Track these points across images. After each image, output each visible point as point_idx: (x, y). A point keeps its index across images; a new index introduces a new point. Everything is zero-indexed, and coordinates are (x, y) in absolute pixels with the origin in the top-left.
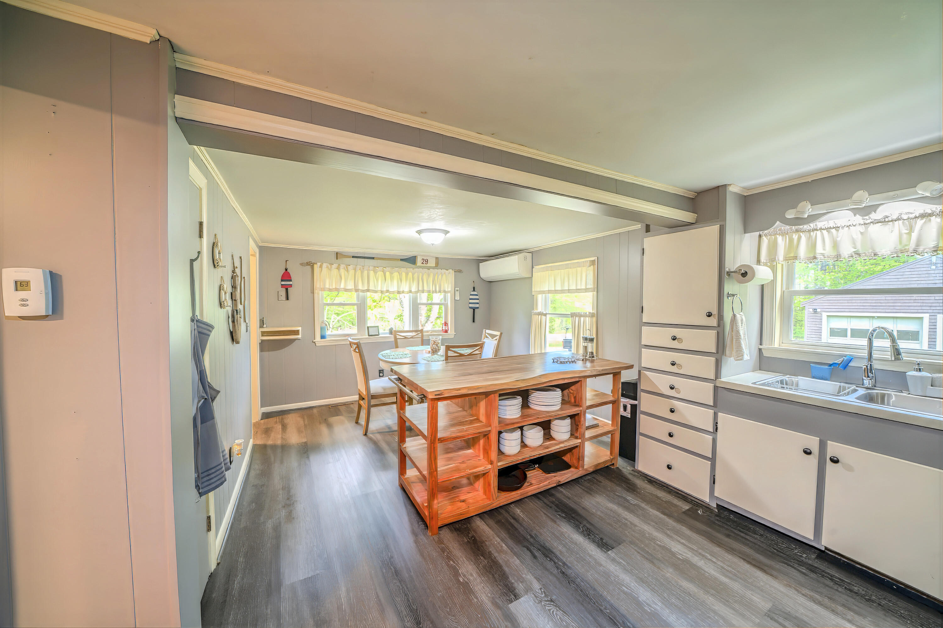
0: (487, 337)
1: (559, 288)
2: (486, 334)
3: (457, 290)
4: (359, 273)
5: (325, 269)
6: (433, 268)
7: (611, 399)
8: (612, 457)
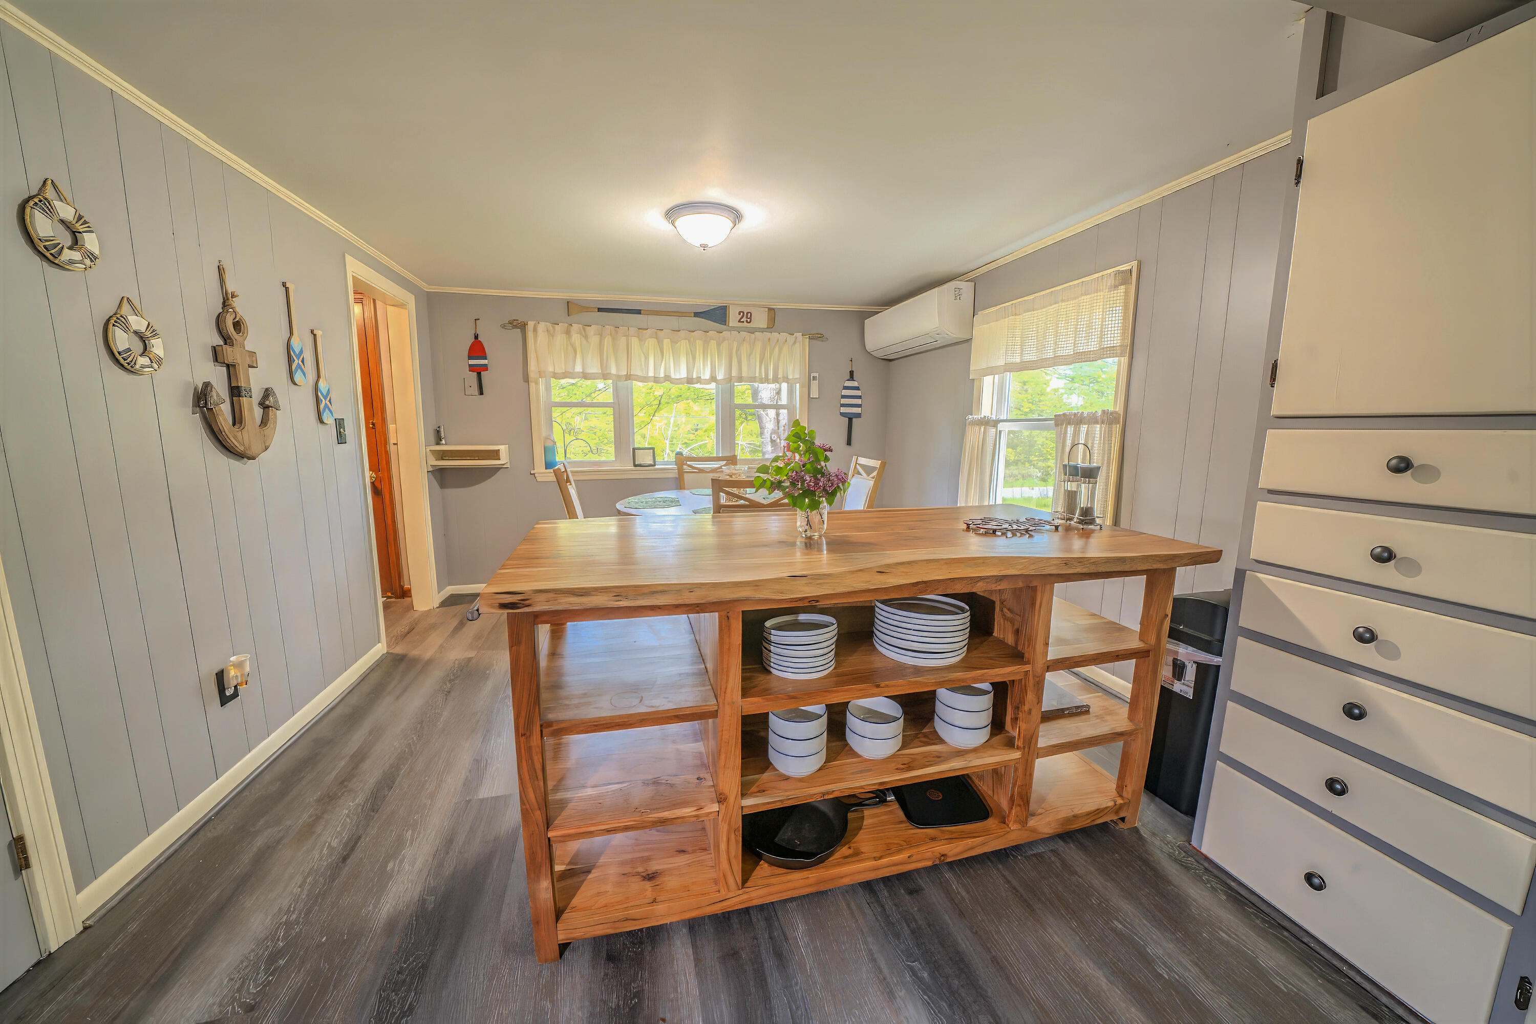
0: (859, 473)
1: (1031, 356)
2: (858, 467)
3: (814, 378)
4: (607, 340)
5: (542, 337)
6: (762, 330)
7: (1135, 643)
8: (1120, 801)
